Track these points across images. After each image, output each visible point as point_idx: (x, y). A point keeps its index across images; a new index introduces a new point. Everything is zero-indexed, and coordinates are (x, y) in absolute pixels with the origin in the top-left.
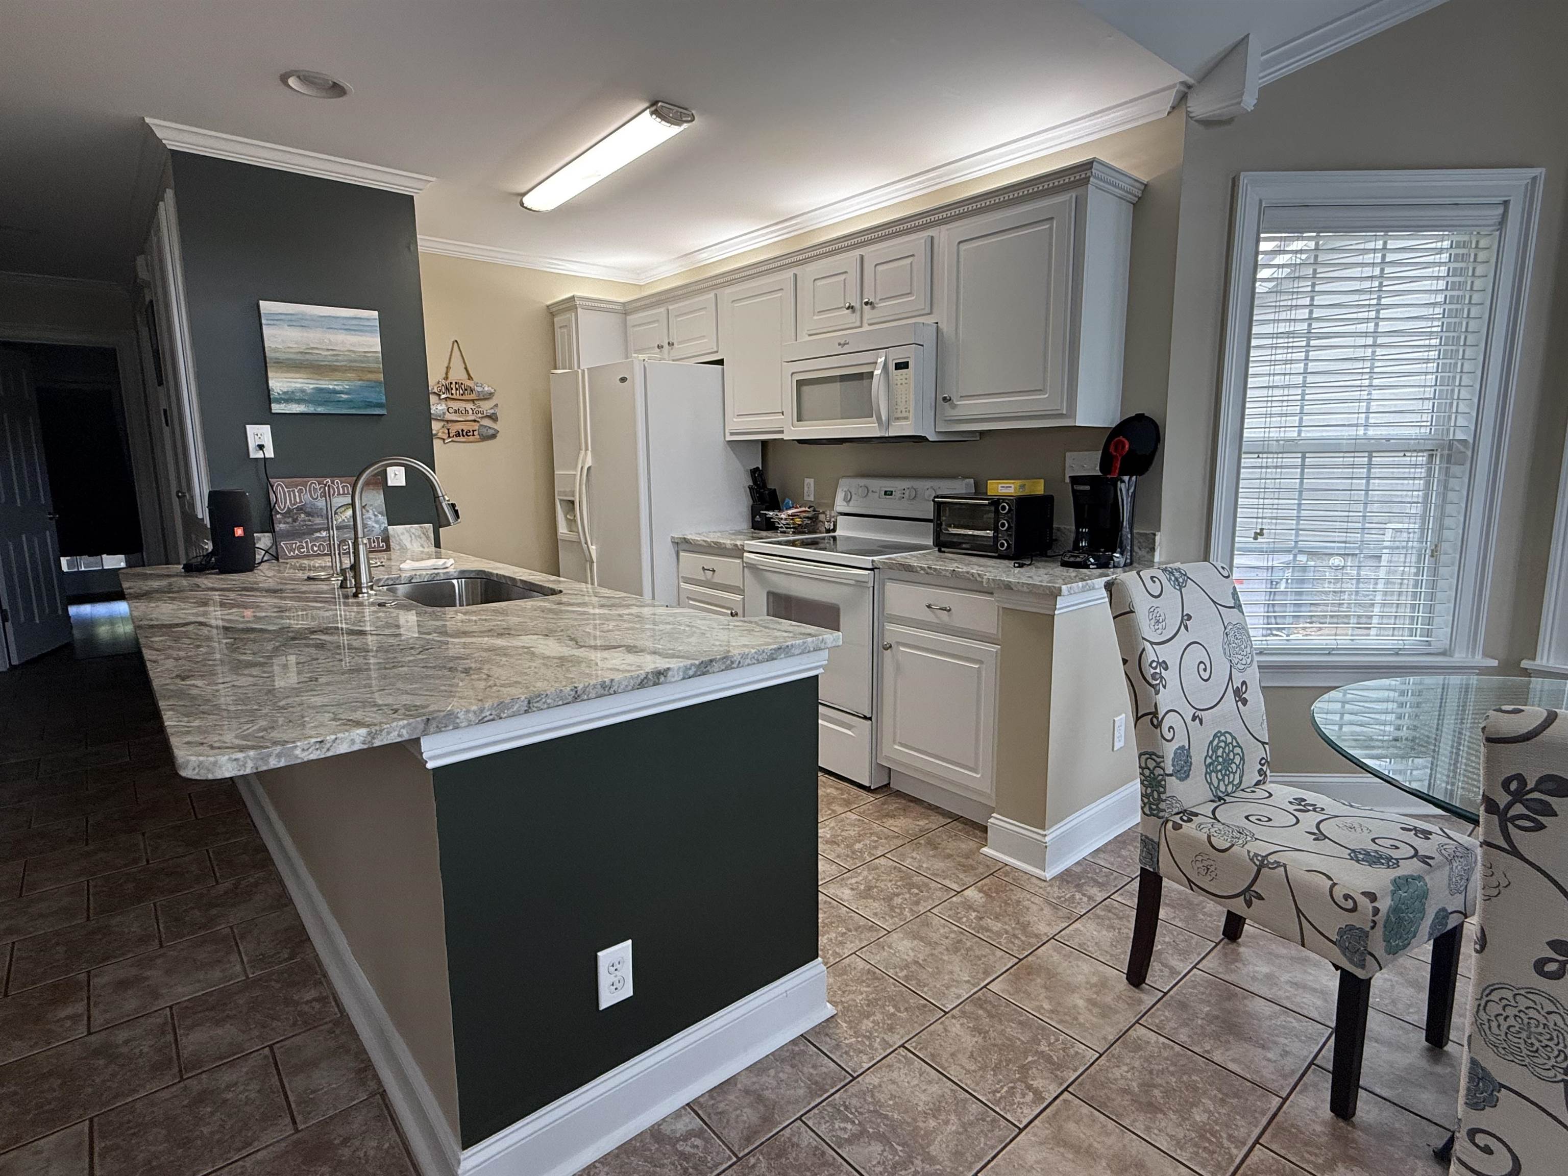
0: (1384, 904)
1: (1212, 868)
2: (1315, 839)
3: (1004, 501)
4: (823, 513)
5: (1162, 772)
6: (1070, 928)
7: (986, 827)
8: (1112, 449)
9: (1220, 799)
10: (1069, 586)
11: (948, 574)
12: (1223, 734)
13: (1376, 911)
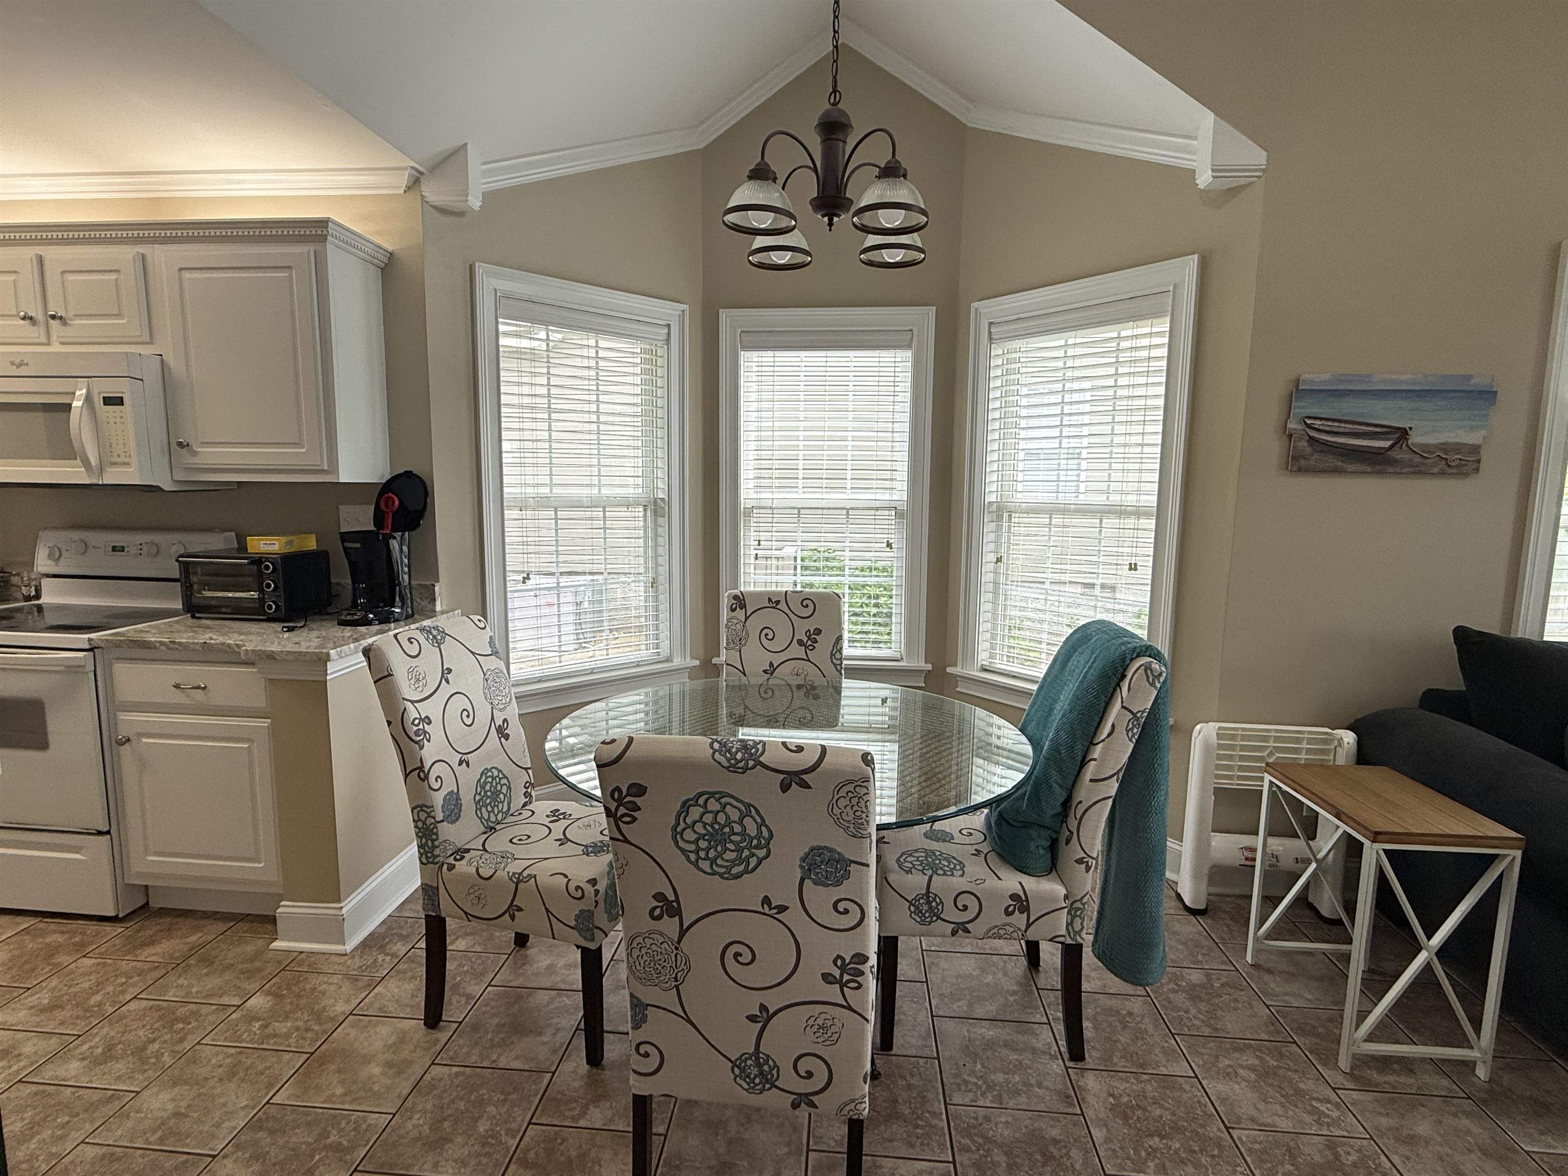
0: (602, 886)
1: (482, 896)
2: (560, 845)
3: (267, 559)
4: (18, 575)
5: (433, 821)
6: (370, 996)
7: (275, 916)
8: (382, 504)
9: (491, 828)
10: (339, 649)
11: (197, 647)
12: (490, 770)
13: (597, 892)
